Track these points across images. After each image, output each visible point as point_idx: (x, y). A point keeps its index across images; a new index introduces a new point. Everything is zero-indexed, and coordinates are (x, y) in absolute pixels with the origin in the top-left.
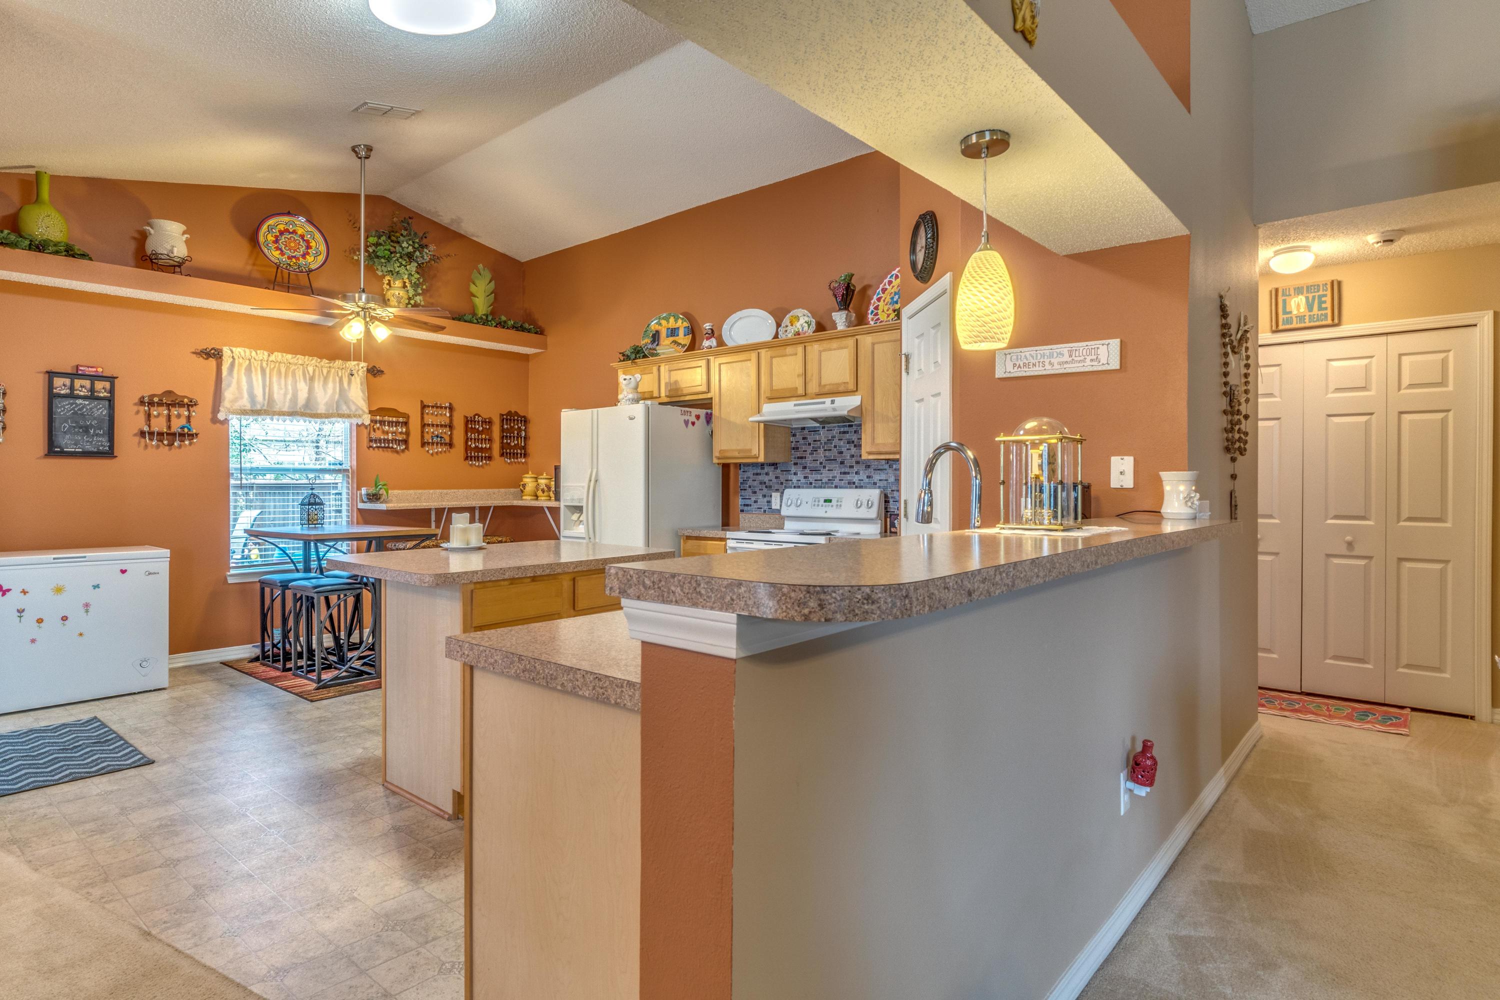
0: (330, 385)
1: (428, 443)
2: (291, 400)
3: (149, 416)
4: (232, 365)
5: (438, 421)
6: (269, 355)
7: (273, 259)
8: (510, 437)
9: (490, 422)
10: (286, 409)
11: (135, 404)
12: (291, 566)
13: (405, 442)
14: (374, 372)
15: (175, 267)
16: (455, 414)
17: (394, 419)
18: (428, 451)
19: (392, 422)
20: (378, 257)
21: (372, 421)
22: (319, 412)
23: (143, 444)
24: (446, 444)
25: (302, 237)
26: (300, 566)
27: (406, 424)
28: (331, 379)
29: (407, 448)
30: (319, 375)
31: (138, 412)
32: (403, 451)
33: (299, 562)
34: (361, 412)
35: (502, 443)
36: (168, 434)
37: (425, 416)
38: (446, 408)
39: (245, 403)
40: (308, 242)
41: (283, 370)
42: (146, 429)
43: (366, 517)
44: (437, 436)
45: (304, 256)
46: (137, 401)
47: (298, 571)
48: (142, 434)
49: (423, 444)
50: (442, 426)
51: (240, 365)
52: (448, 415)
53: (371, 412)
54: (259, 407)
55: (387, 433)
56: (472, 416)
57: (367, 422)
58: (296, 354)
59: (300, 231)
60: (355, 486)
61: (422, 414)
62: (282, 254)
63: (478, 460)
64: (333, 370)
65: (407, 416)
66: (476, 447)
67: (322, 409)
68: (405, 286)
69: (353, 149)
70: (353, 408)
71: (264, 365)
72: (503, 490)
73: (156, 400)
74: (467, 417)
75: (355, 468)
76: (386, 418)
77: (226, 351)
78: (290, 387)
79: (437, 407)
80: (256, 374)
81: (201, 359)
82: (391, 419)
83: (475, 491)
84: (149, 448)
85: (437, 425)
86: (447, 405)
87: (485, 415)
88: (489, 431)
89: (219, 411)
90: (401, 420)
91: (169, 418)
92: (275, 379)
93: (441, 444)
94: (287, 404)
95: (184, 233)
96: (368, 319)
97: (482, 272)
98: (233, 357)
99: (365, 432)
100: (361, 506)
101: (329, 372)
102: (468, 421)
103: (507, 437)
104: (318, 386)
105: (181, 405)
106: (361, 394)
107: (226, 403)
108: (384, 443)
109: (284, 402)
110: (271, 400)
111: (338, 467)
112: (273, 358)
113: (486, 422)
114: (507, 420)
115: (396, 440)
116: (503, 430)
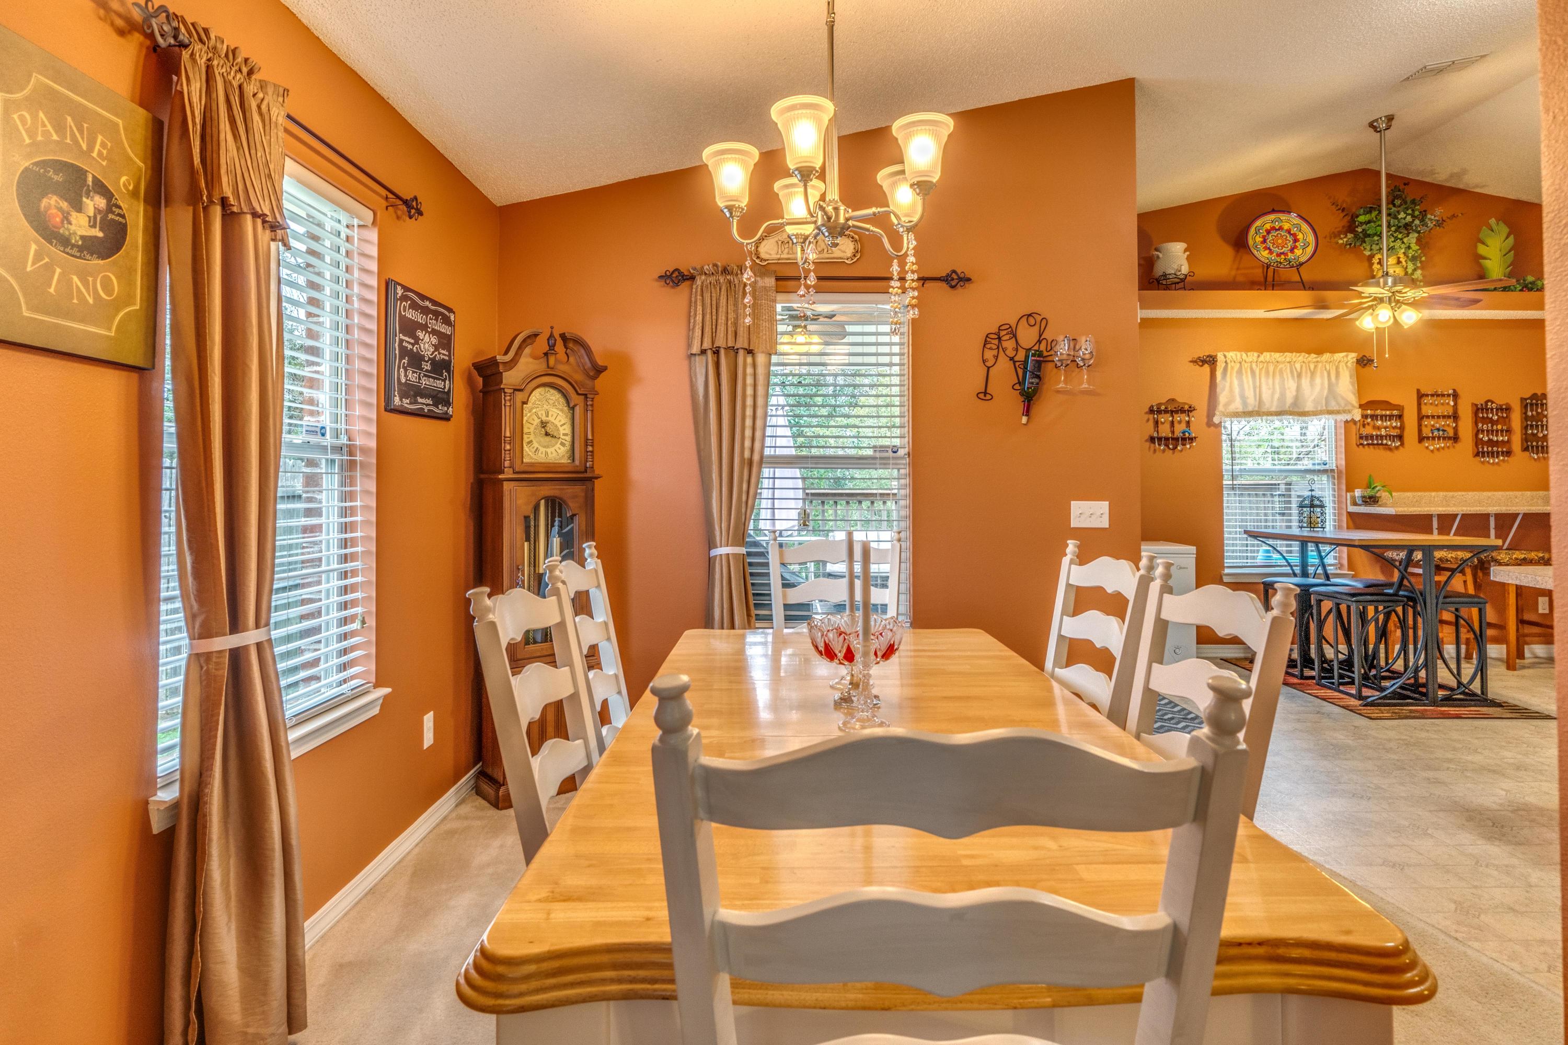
0: (1318, 381)
1: (1428, 438)
2: (1279, 399)
3: (1156, 423)
4: (1225, 369)
5: (1440, 411)
6: (1259, 356)
7: (1262, 259)
8: (1537, 426)
9: (1508, 409)
10: (1273, 409)
11: (1146, 413)
12: (1288, 570)
13: (1400, 437)
14: (1364, 362)
15: (1181, 283)
16: (1460, 401)
17: (1388, 413)
18: (1427, 448)
19: (1386, 416)
20: (1369, 236)
21: (1362, 416)
22: (1307, 409)
23: (1152, 449)
24: (1450, 438)
25: (1289, 231)
26: (1298, 570)
27: (1400, 417)
28: (1318, 374)
29: (1402, 444)
30: (1306, 373)
31: (1148, 420)
32: (1397, 448)
33: (1296, 566)
34: (1350, 407)
35: (1526, 434)
36: (1173, 439)
37: (1423, 407)
38: (1449, 395)
39: (1237, 405)
40: (1294, 235)
41: (1271, 368)
42: (1155, 435)
43: (1357, 521)
44: (1438, 430)
45: (1292, 251)
46: (1147, 410)
47: (1295, 575)
48: (1152, 439)
49: (1421, 439)
50: (1444, 417)
51: (1232, 368)
52: (1452, 403)
53: (1361, 406)
54: (1250, 409)
55: (1379, 428)
56: (1483, 402)
57: (1358, 417)
58: (1284, 352)
59: (1286, 226)
60: (1344, 487)
61: (1419, 404)
62: (1271, 252)
63: (1493, 456)
64: (1320, 365)
65: (1400, 408)
66: (1490, 440)
67: (1309, 407)
68: (1399, 262)
69: (1371, 125)
70: (1342, 403)
71: (1254, 366)
72: (1529, 493)
73: (1163, 408)
74: (1476, 405)
75: (1343, 468)
76: (1379, 412)
77: (1220, 357)
78: (1277, 387)
79: (1438, 395)
80: (1247, 376)
81: (1197, 367)
82: (1384, 413)
83: (1489, 494)
84: (1157, 452)
85: (1439, 417)
86: (1451, 392)
87: (1500, 401)
88: (1506, 420)
89: (1214, 415)
90: (1395, 412)
91: (1172, 423)
92: (1263, 380)
93: (1444, 438)
94: (1275, 403)
95: (1185, 251)
96: (1393, 304)
97: (1494, 227)
98: (1226, 362)
99: (1354, 429)
100: (1352, 509)
101: (1316, 367)
102: (1479, 410)
103: (1532, 426)
104: (1305, 382)
105: (1182, 411)
106: (1351, 387)
107: (1221, 408)
108: (1377, 439)
109: (1272, 402)
110: (1260, 402)
111: (1322, 467)
112: (1262, 358)
113: (1502, 409)
114: (1532, 405)
115: (1390, 436)
116: (1526, 418)
